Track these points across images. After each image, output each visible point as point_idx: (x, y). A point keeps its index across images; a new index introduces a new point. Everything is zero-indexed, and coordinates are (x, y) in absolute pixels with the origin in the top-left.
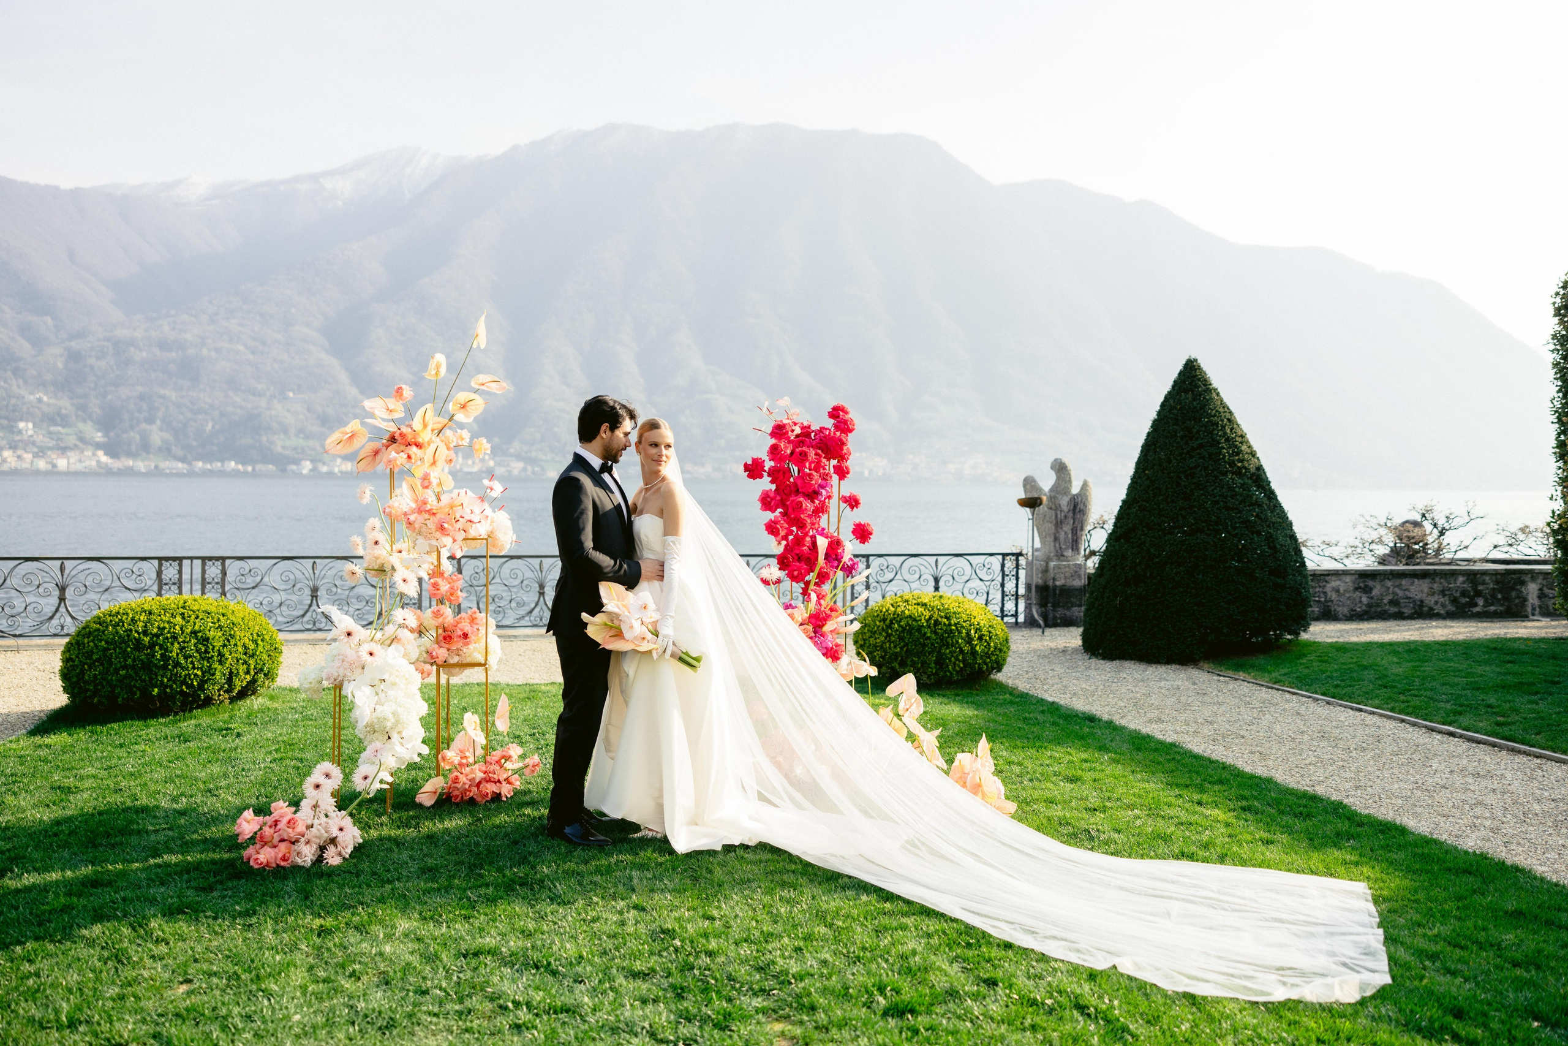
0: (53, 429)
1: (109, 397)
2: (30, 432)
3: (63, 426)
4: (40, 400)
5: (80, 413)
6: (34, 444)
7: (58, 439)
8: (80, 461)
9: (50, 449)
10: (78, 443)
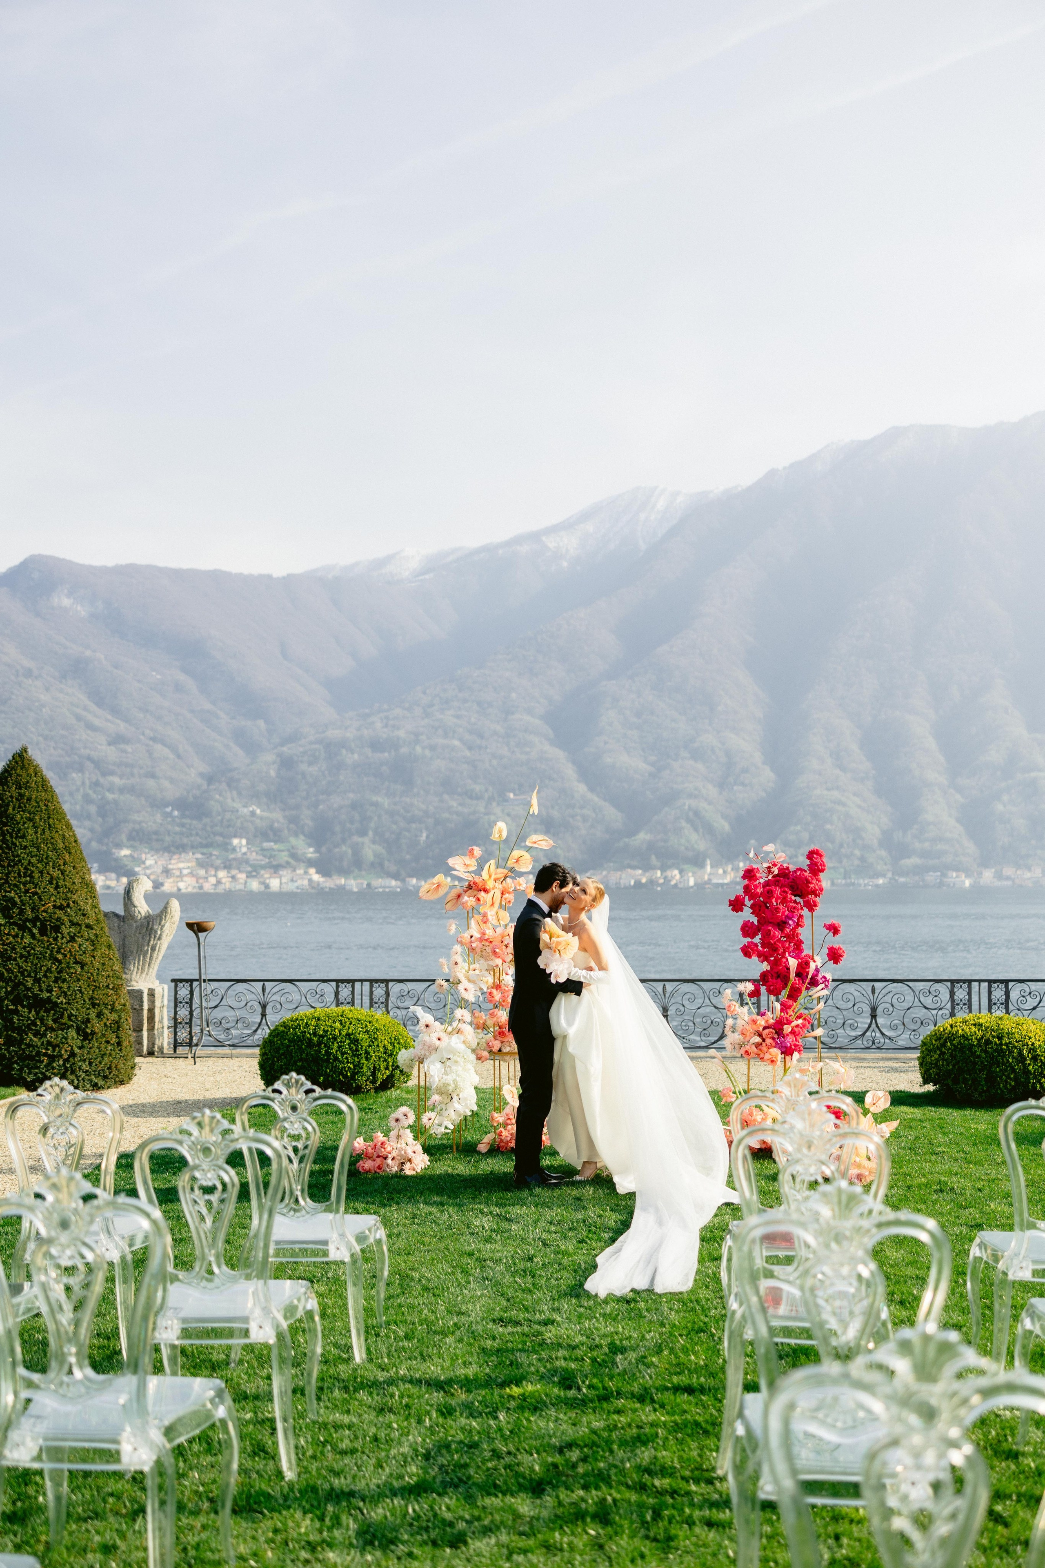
0: (266, 845)
1: (321, 807)
2: (244, 850)
3: (276, 842)
4: (253, 813)
5: (292, 826)
6: (247, 862)
7: (271, 857)
8: (292, 880)
9: (263, 867)
10: (291, 860)
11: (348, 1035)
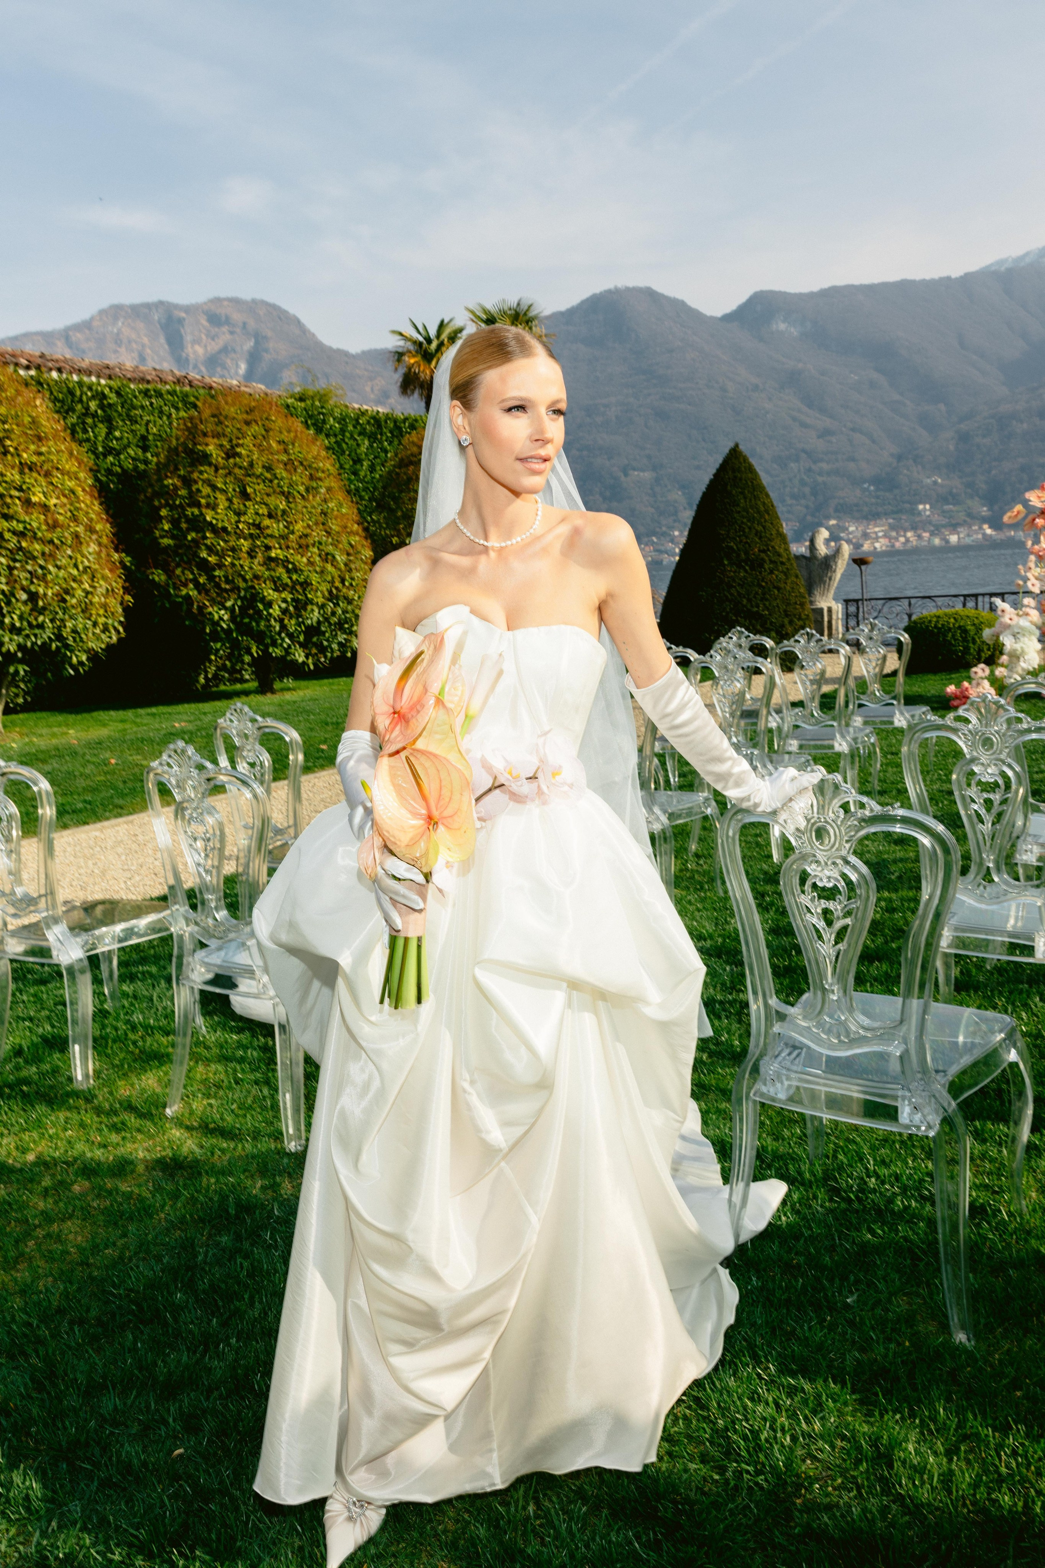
0: (946, 507)
1: (994, 472)
2: (928, 513)
3: (954, 505)
4: (935, 483)
5: (969, 491)
6: (930, 523)
7: (951, 517)
8: (968, 535)
9: (944, 526)
10: (968, 519)
11: (960, 627)
